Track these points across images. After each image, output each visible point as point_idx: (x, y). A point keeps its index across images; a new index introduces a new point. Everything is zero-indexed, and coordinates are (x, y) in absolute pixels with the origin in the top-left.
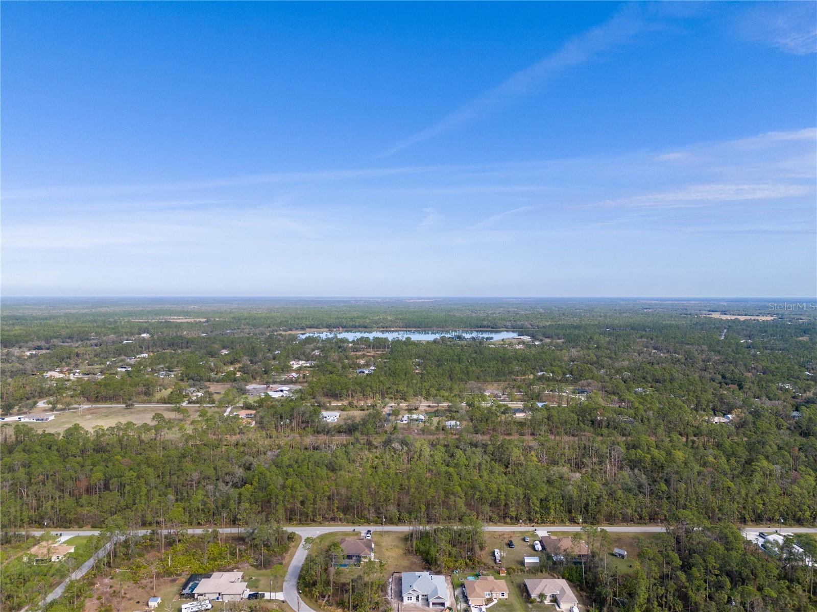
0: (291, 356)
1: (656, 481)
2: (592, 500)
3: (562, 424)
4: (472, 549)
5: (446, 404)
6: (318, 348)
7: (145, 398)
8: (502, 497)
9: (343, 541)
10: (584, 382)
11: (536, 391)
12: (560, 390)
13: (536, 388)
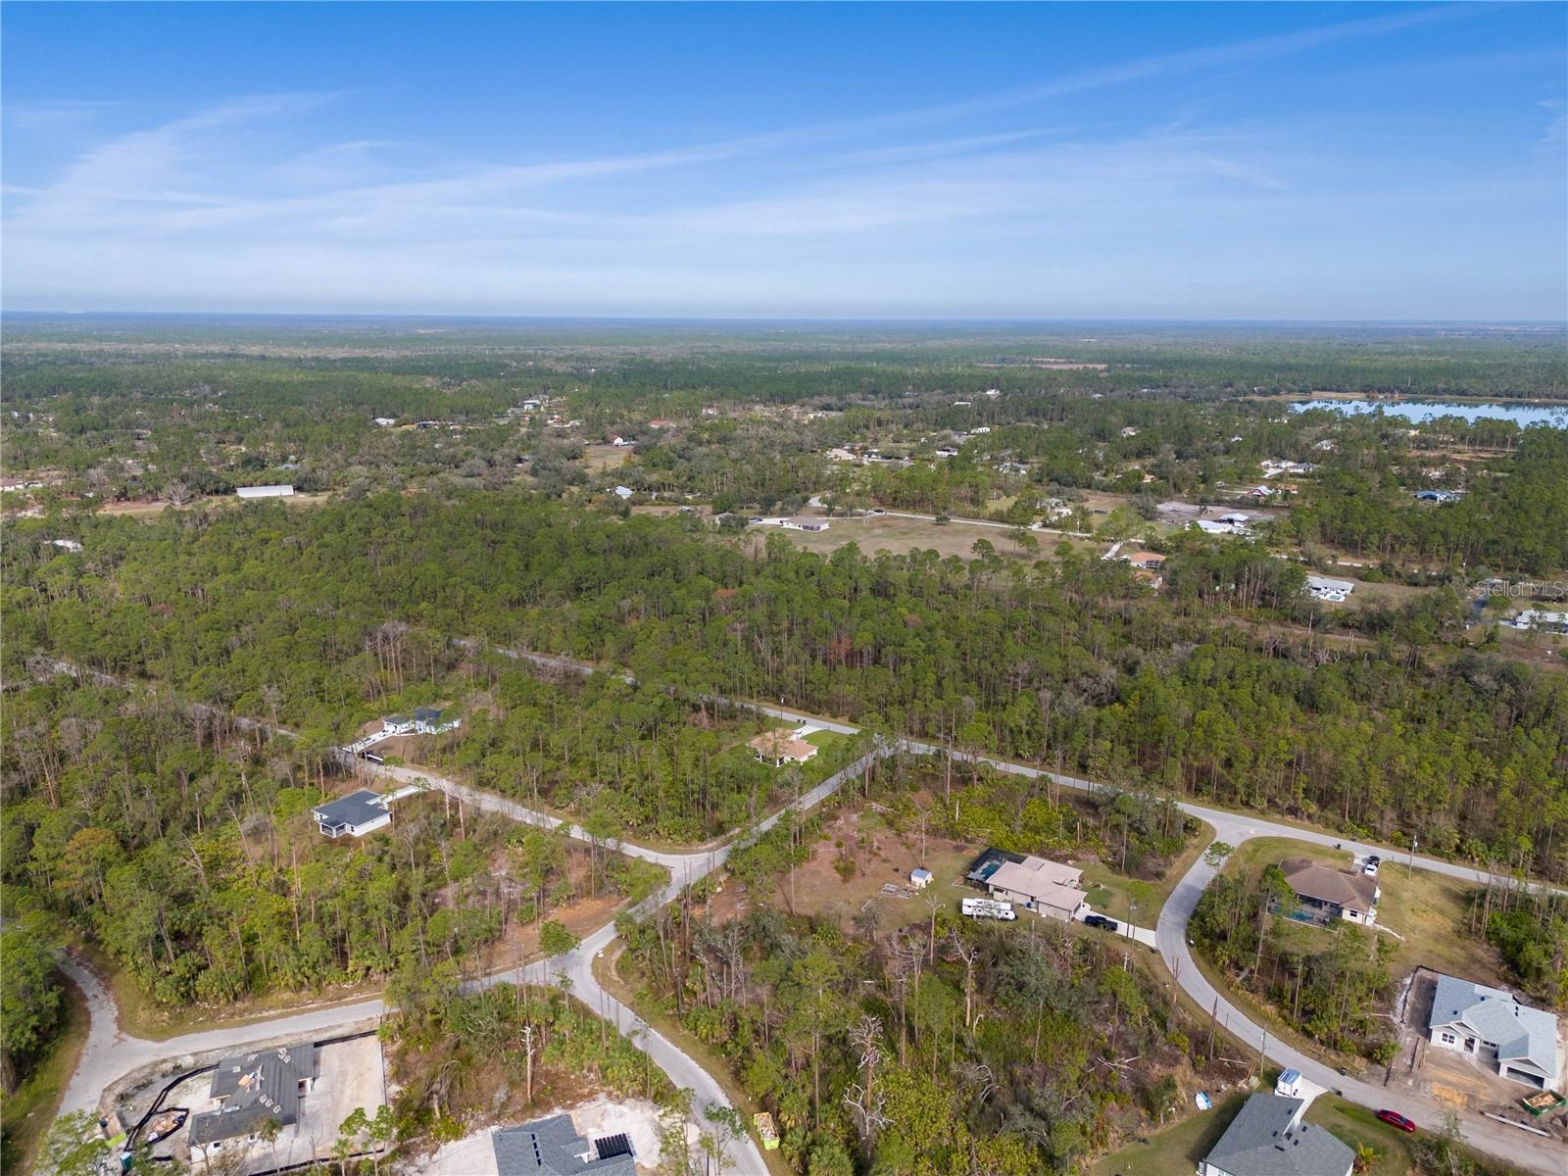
0: (1266, 451)
6: (1330, 436)
7: (972, 508)
9: (1305, 864)
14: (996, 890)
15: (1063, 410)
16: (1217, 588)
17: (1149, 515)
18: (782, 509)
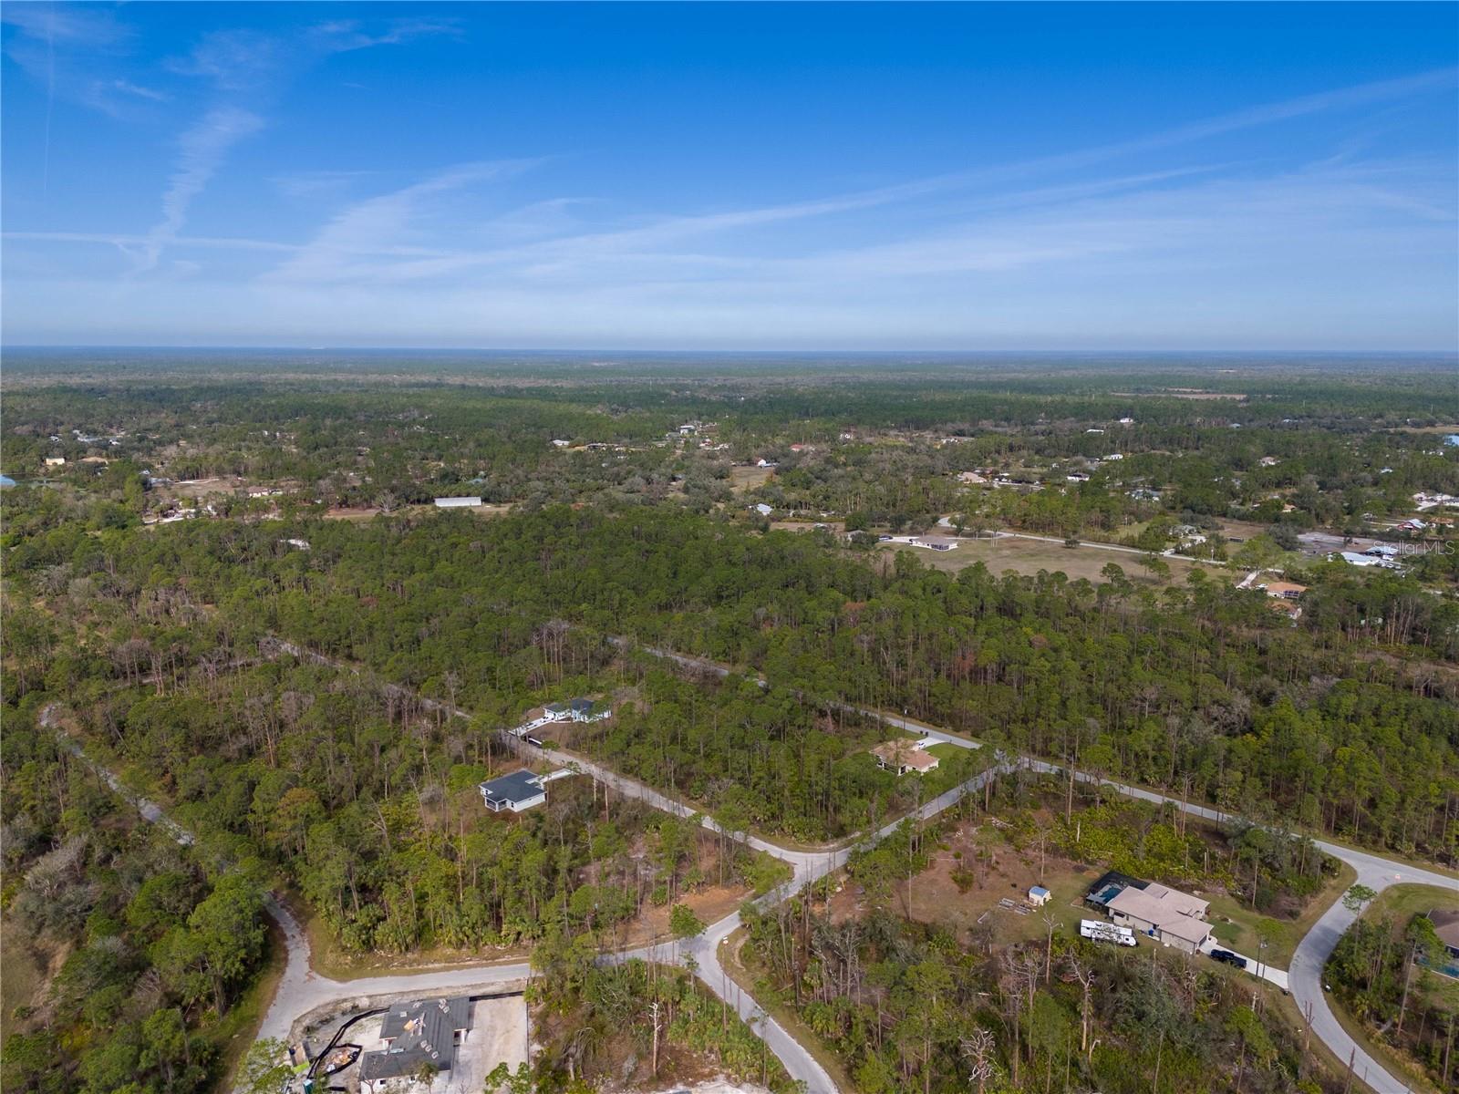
0: (1420, 483)
7: (1103, 533)
14: (1117, 914)
15: (1199, 439)
16: (1363, 622)
17: (1288, 545)
18: (911, 528)
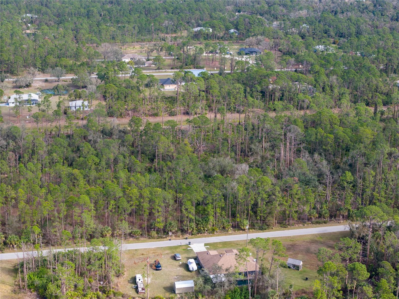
1: (339, 167)
2: (262, 199)
3: (224, 98)
4: (105, 276)
5: (69, 77)
8: (146, 205)
10: (253, 39)
11: (192, 53)
12: (223, 51)
13: (191, 50)
